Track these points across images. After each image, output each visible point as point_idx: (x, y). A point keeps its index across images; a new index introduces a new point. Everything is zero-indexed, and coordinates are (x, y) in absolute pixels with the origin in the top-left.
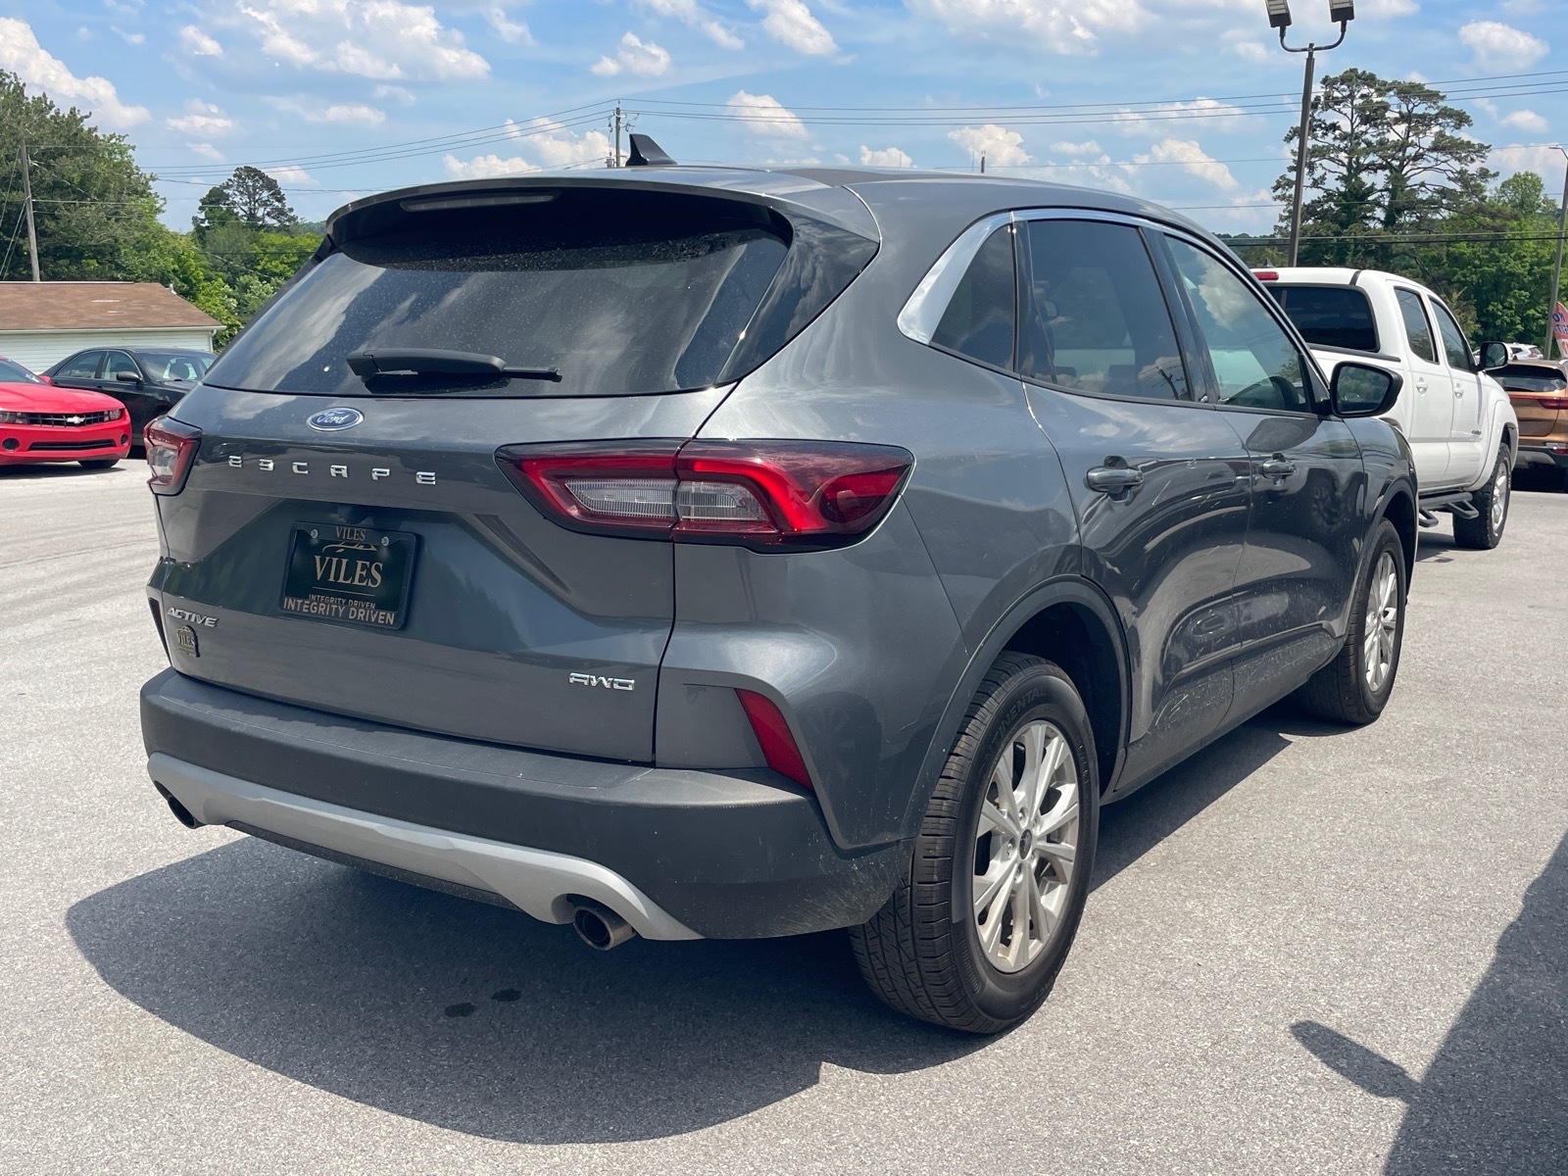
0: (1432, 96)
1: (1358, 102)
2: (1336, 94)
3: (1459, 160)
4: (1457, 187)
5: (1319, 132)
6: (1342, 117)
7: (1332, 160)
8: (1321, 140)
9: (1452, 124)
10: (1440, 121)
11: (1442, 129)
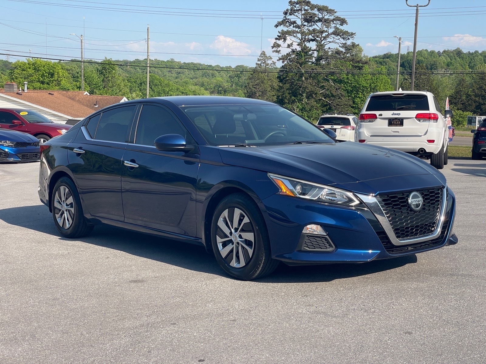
0: (331, 12)
1: (303, 12)
2: (295, 9)
3: (344, 39)
4: (343, 50)
5: (288, 24)
6: (298, 18)
7: (295, 36)
8: (289, 28)
9: (340, 23)
10: (335, 22)
11: (336, 25)
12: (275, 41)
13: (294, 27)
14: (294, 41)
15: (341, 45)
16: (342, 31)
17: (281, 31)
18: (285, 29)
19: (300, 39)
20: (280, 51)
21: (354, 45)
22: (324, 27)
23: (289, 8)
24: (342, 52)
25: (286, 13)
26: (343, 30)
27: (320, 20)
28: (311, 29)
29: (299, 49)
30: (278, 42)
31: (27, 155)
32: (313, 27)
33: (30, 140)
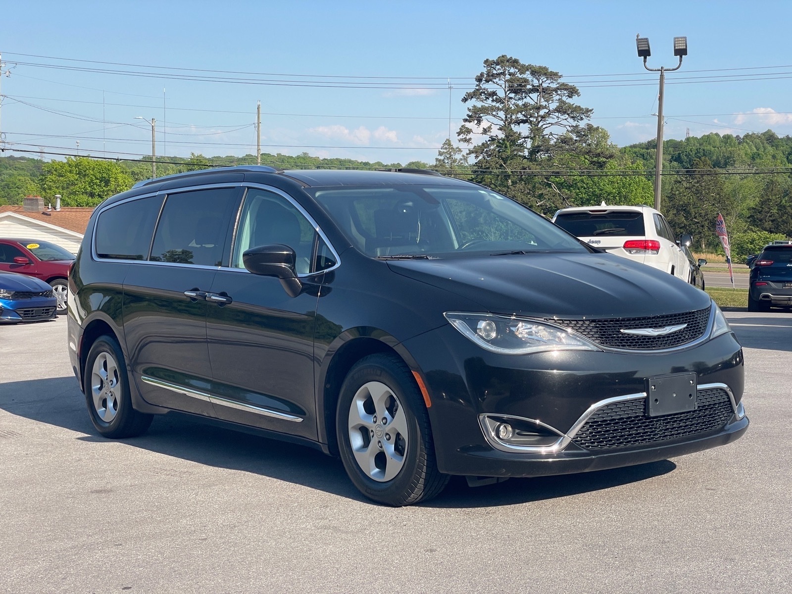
0: (553, 76)
1: (508, 77)
2: (495, 72)
3: (572, 117)
4: (574, 137)
5: (483, 96)
6: (499, 87)
7: (494, 116)
8: (486, 102)
9: (567, 94)
10: (559, 92)
11: (560, 98)
12: (464, 123)
13: (493, 101)
14: (493, 124)
15: (569, 129)
16: (570, 106)
17: (472, 108)
18: (479, 104)
19: (502, 120)
20: (470, 139)
21: (590, 128)
22: (542, 100)
23: (485, 70)
24: (571, 139)
25: (479, 80)
26: (573, 105)
27: (535, 90)
28: (520, 103)
29: (501, 135)
30: (468, 125)
31: (32, 311)
32: (525, 100)
33: (38, 287)
